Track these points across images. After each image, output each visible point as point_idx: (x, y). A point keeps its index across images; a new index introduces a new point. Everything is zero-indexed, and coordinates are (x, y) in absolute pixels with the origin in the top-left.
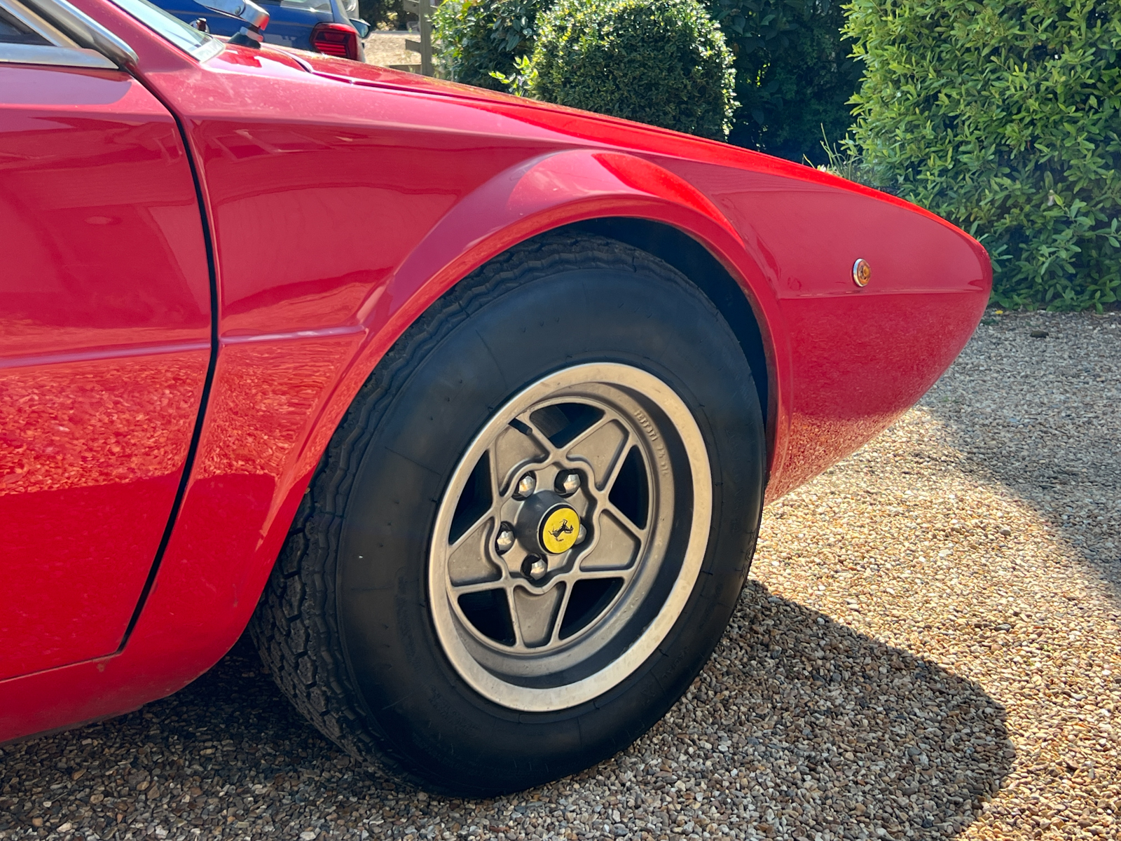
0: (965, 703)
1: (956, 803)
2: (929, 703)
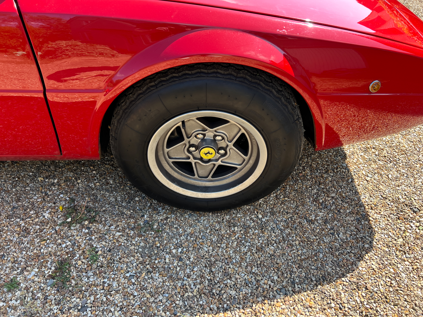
1: (312, 279)
2: (348, 232)
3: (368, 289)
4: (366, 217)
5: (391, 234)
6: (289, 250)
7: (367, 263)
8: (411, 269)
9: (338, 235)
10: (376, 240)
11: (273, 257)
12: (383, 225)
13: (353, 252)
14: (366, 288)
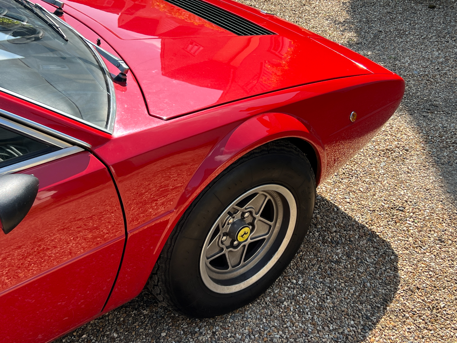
1: (378, 307)
2: (372, 254)
3: (420, 289)
4: (373, 234)
5: (401, 238)
6: (343, 294)
7: (403, 270)
8: (434, 257)
9: (367, 261)
10: (395, 248)
11: (335, 308)
12: (390, 235)
13: (387, 268)
14: (418, 289)
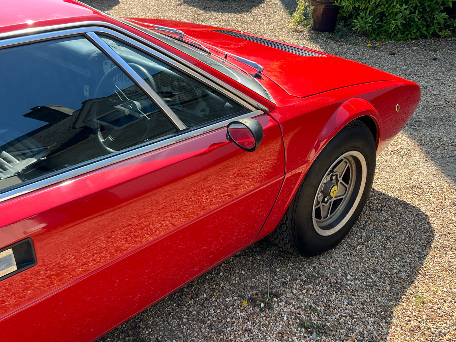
0: (417, 214)
1: (425, 246)
2: (409, 215)
3: (450, 233)
4: (405, 203)
5: (426, 204)
6: (397, 240)
7: (434, 224)
8: (453, 215)
9: (406, 220)
10: (424, 211)
11: (395, 248)
12: (418, 203)
13: (423, 223)
14: (449, 233)
